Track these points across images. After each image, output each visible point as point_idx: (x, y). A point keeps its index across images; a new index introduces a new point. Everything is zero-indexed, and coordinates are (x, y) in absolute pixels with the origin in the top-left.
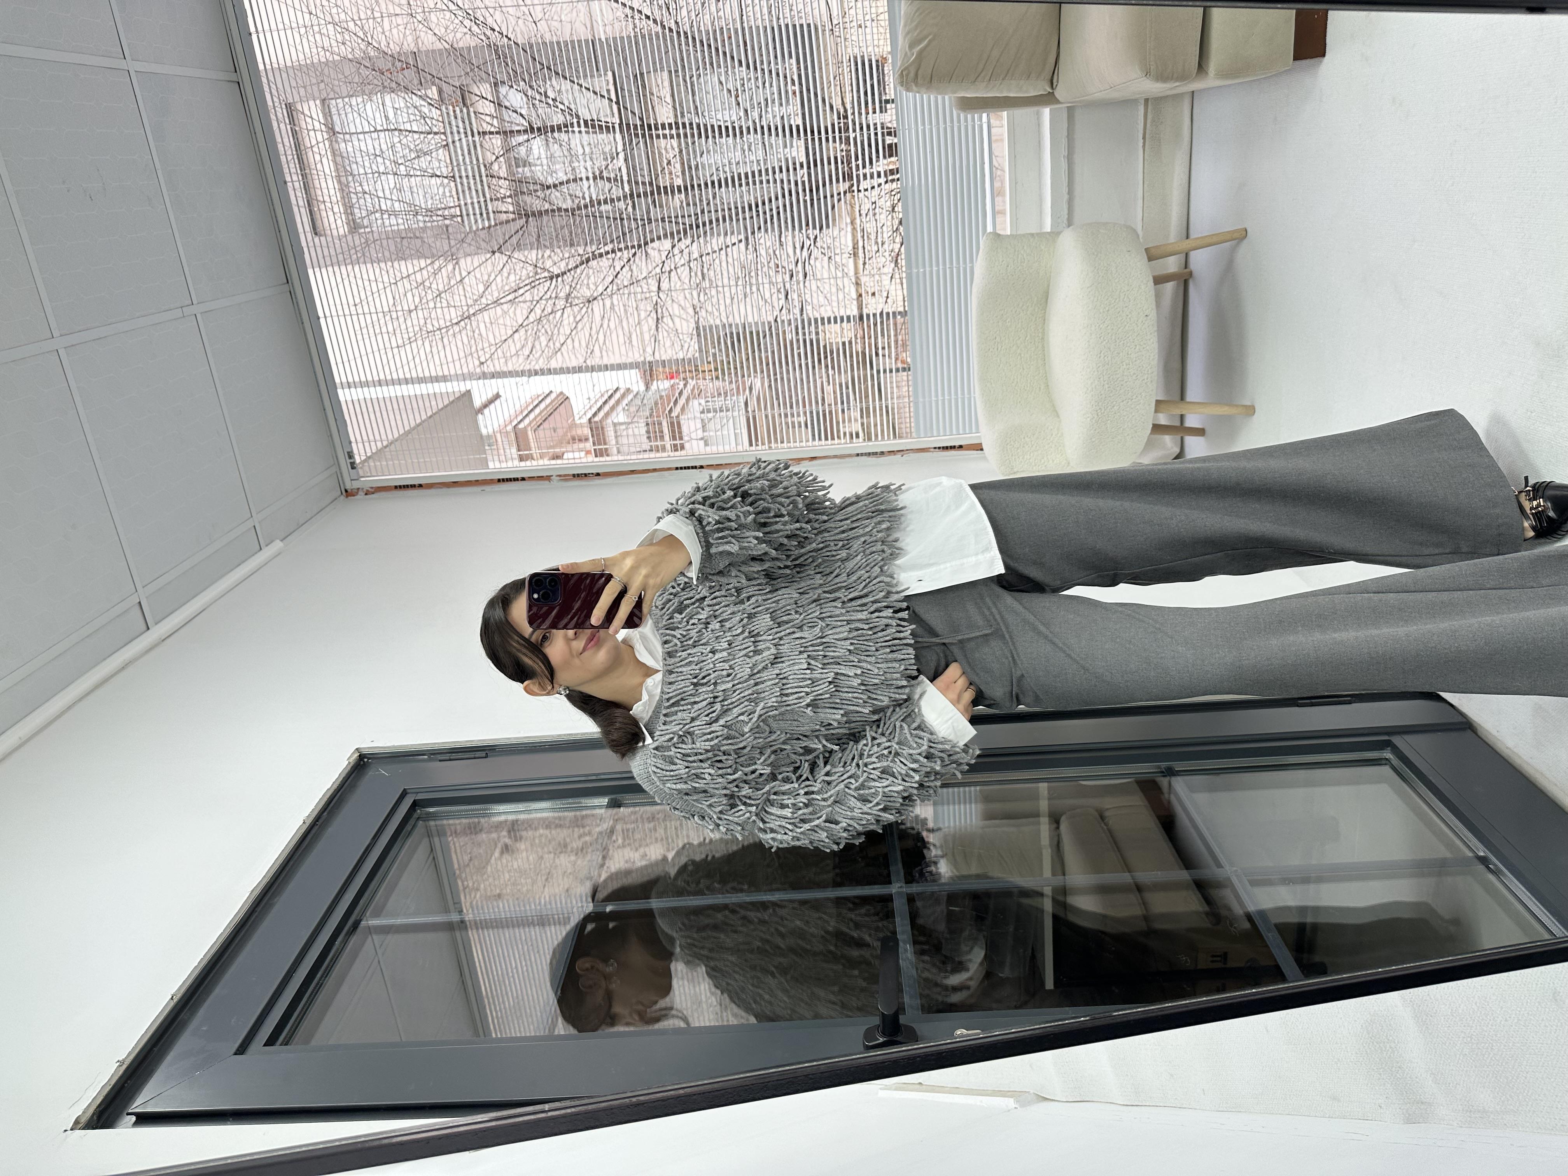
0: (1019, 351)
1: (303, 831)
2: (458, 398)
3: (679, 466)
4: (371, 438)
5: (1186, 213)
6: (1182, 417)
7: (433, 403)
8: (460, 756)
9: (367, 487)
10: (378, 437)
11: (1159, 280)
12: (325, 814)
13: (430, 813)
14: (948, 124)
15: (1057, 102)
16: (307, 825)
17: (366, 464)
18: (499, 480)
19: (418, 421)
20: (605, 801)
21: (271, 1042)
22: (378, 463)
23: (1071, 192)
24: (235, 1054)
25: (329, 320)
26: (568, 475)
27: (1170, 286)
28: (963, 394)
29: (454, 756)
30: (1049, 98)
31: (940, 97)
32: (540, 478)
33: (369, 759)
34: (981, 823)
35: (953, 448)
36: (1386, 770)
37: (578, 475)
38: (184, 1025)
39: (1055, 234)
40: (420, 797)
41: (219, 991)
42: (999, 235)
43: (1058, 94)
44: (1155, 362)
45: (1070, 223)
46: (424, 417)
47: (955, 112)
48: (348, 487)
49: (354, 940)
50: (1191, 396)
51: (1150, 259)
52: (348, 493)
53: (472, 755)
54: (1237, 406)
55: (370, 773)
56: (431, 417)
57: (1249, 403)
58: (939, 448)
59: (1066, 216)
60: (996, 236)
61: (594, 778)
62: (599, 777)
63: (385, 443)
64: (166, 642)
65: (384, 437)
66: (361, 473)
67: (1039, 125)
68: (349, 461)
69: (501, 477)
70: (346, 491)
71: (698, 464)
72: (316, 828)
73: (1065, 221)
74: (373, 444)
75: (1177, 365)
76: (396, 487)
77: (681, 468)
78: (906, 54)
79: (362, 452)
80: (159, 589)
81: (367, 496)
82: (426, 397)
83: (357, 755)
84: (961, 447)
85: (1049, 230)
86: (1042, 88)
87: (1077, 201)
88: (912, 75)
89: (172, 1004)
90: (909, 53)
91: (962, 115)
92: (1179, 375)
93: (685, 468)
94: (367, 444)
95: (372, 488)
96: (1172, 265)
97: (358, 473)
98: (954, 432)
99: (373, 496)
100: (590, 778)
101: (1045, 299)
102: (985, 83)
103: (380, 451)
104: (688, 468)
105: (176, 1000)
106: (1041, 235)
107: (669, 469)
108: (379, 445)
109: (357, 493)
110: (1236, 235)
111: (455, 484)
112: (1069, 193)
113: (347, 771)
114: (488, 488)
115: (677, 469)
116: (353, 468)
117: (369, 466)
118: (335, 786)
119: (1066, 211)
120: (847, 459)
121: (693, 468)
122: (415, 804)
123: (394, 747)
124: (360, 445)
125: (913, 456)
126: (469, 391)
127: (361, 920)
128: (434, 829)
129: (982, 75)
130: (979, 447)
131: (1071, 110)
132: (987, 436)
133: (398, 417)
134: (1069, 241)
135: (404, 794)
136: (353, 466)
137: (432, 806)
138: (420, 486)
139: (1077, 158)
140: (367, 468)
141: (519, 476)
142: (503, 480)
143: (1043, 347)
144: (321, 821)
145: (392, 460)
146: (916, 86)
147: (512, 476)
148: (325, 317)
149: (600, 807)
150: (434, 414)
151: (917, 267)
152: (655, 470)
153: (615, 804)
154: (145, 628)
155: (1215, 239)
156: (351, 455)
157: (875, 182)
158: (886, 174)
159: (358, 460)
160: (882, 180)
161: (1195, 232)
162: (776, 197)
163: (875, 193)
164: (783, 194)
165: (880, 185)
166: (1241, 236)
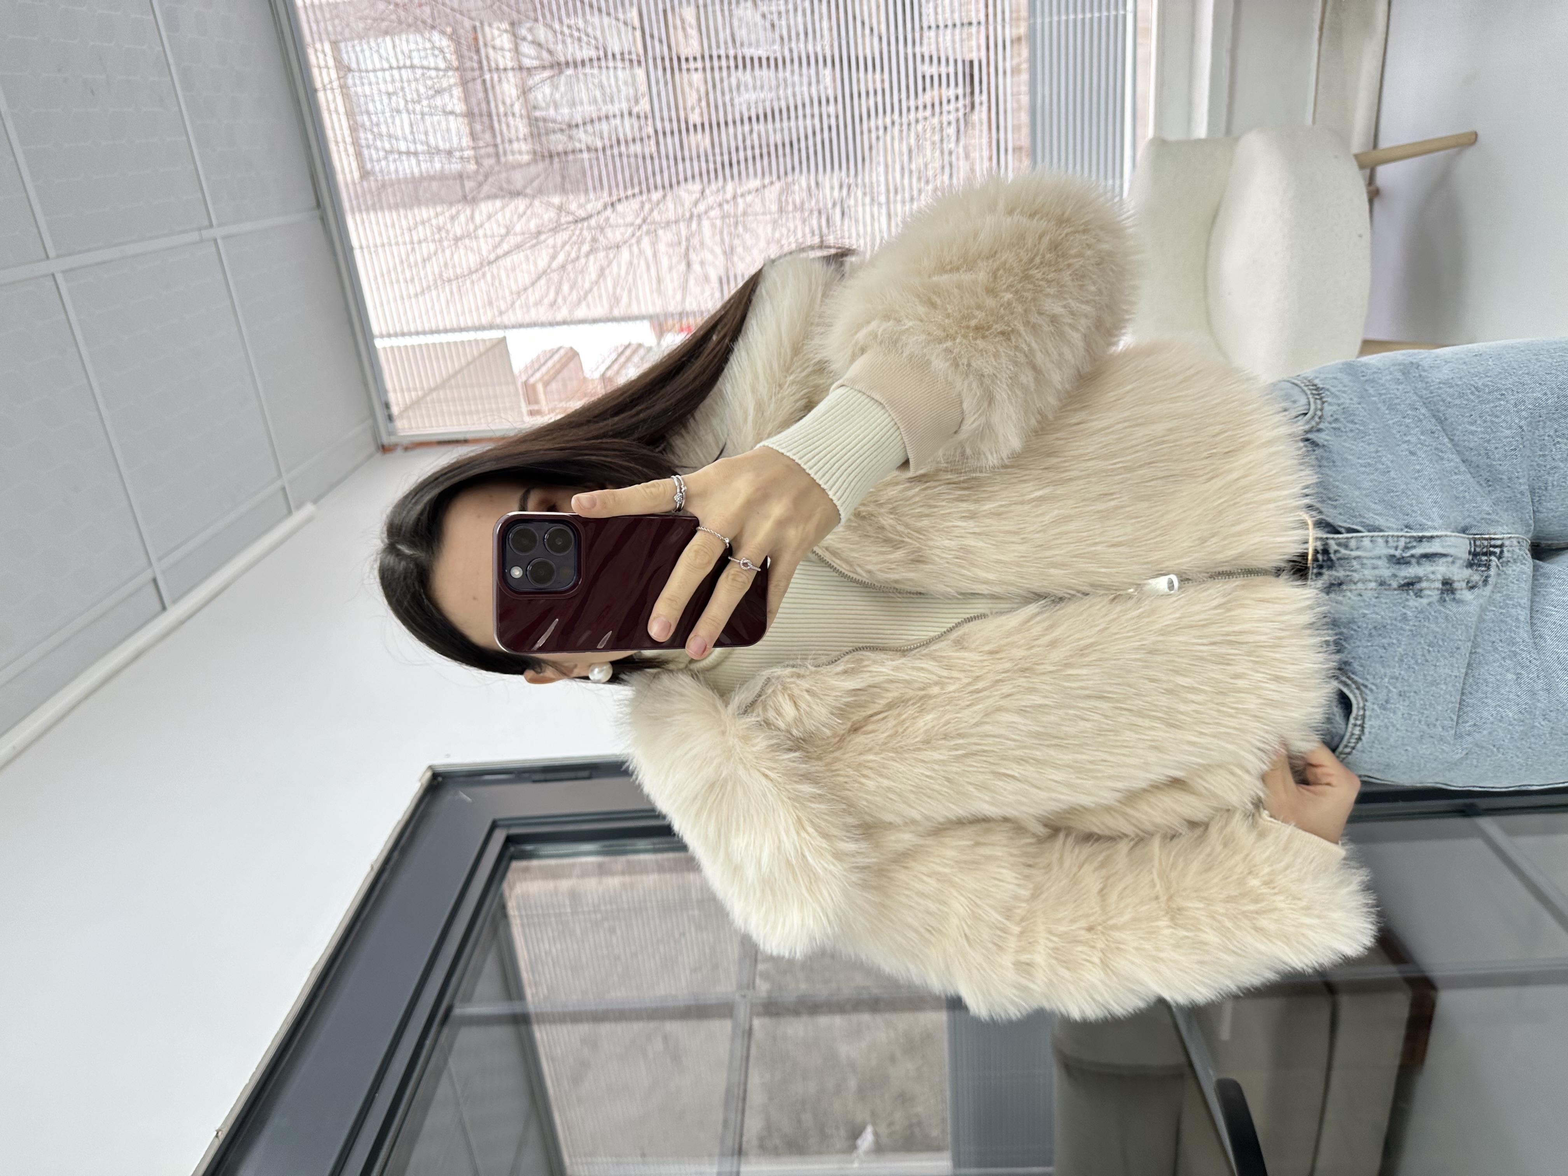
1: (372, 878)
2: (493, 348)
4: (411, 385)
5: (1375, 121)
7: (468, 350)
8: (555, 776)
9: (406, 442)
12: (396, 854)
13: (526, 851)
16: (376, 871)
17: (405, 415)
25: (365, 250)
29: (548, 777)
33: (445, 778)
38: (234, 1172)
40: (517, 830)
42: (1165, 141)
48: (385, 442)
49: (444, 1036)
51: (1360, 167)
52: (385, 449)
53: (571, 776)
55: (447, 799)
56: (469, 363)
63: (426, 391)
64: (188, 624)
66: (399, 426)
68: (385, 411)
70: (383, 446)
72: (385, 875)
76: (438, 443)
79: (400, 401)
80: (177, 563)
81: (407, 452)
82: (460, 345)
83: (429, 774)
94: (405, 392)
95: (412, 442)
97: (395, 426)
99: (412, 451)
103: (418, 399)
108: (420, 393)
109: (396, 449)
110: (1462, 140)
113: (419, 796)
116: (391, 421)
117: (409, 418)
118: (406, 817)
122: (510, 840)
123: (475, 763)
124: (399, 395)
126: (503, 341)
127: (454, 1006)
135: (496, 826)
136: (390, 418)
137: (528, 842)
138: (466, 441)
140: (405, 420)
144: (392, 863)
150: (472, 361)
156: (387, 406)
157: (921, 114)
158: (933, 105)
159: (395, 410)
160: (928, 112)
161: (1385, 143)
162: (814, 133)
163: (920, 127)
164: (822, 130)
165: (925, 119)
166: (1466, 142)
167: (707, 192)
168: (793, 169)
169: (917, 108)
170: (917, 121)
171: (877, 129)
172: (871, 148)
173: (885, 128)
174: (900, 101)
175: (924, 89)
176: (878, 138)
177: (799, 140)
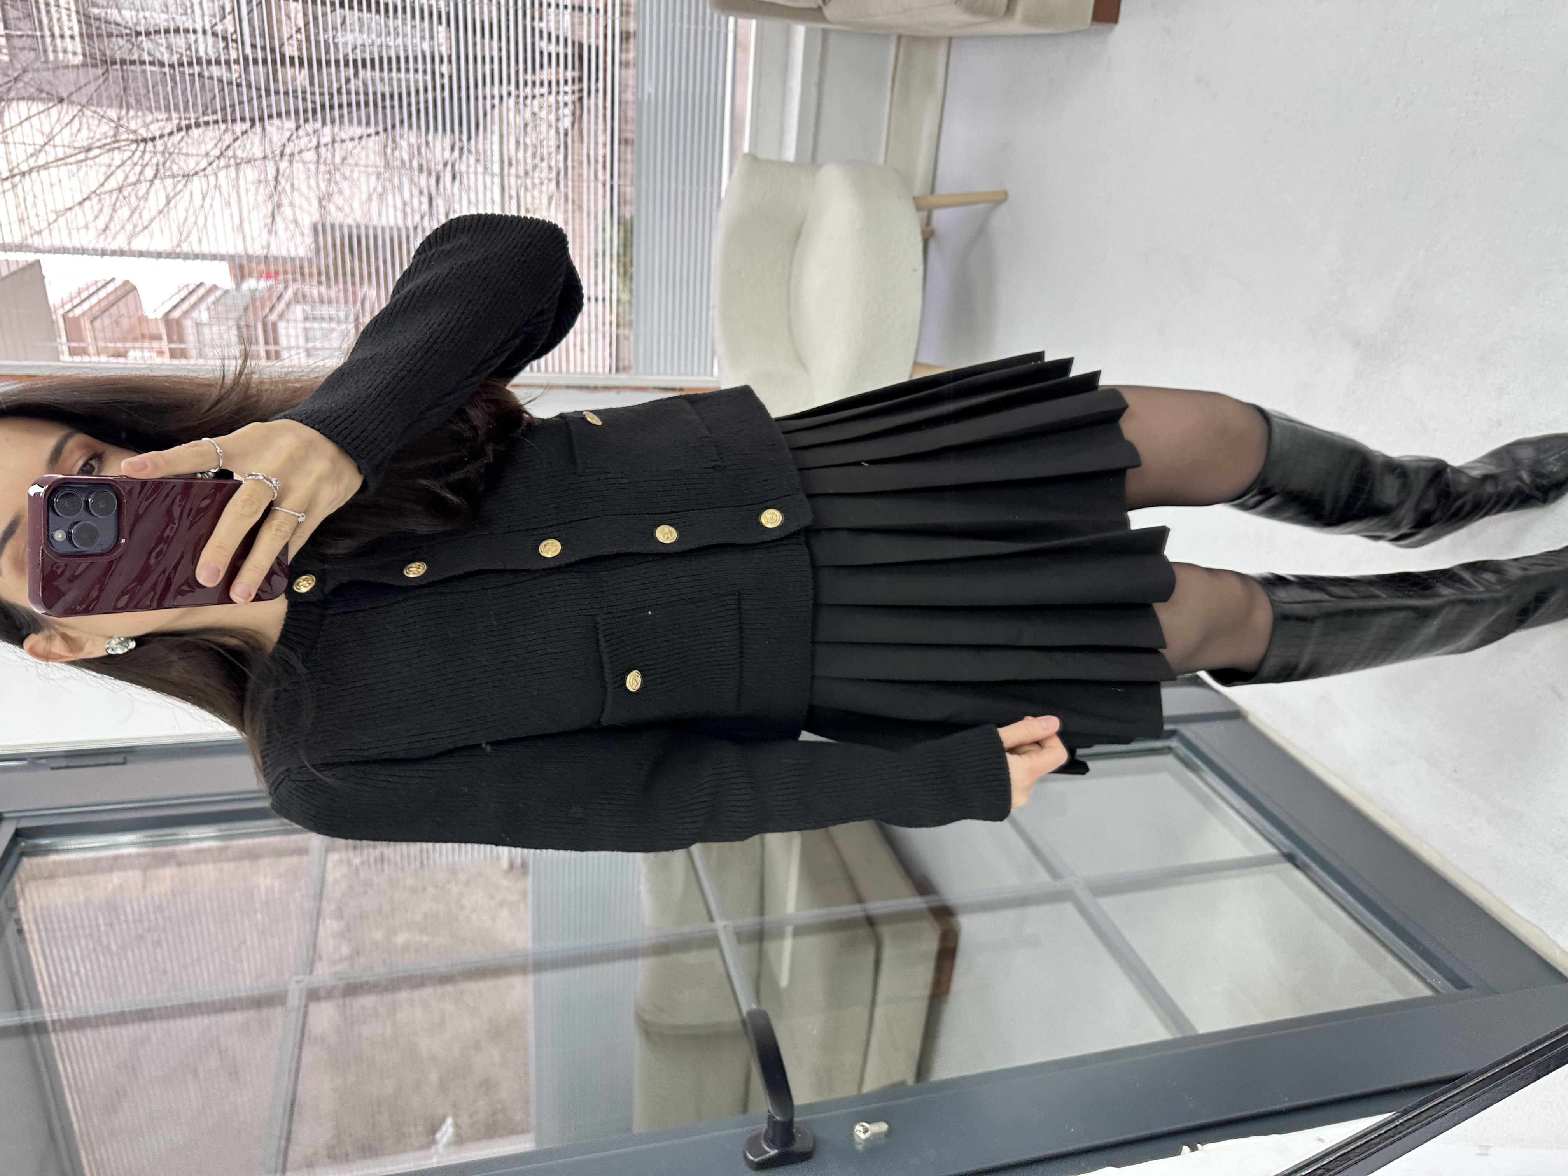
0: (763, 291)
8: (82, 762)
13: (41, 846)
14: (693, 25)
29: (72, 763)
36: (1171, 759)
40: (25, 823)
43: (828, 12)
51: (919, 208)
53: (102, 760)
58: (659, 389)
67: (791, 42)
101: (797, 234)
110: (994, 197)
122: (19, 833)
125: (630, 394)
126: (37, 266)
128: (44, 867)
131: (826, 32)
134: (833, 178)
137: (44, 836)
143: (790, 290)
155: (965, 199)
157: (538, 90)
158: (550, 83)
160: (545, 90)
161: (942, 188)
162: (426, 90)
163: (536, 102)
164: (434, 88)
165: (542, 95)
166: (1000, 199)
167: (301, 132)
168: (402, 122)
169: (534, 83)
170: (534, 97)
171: (493, 97)
172: (485, 115)
173: (501, 98)
174: (517, 72)
175: (542, 66)
176: (493, 107)
177: (409, 94)
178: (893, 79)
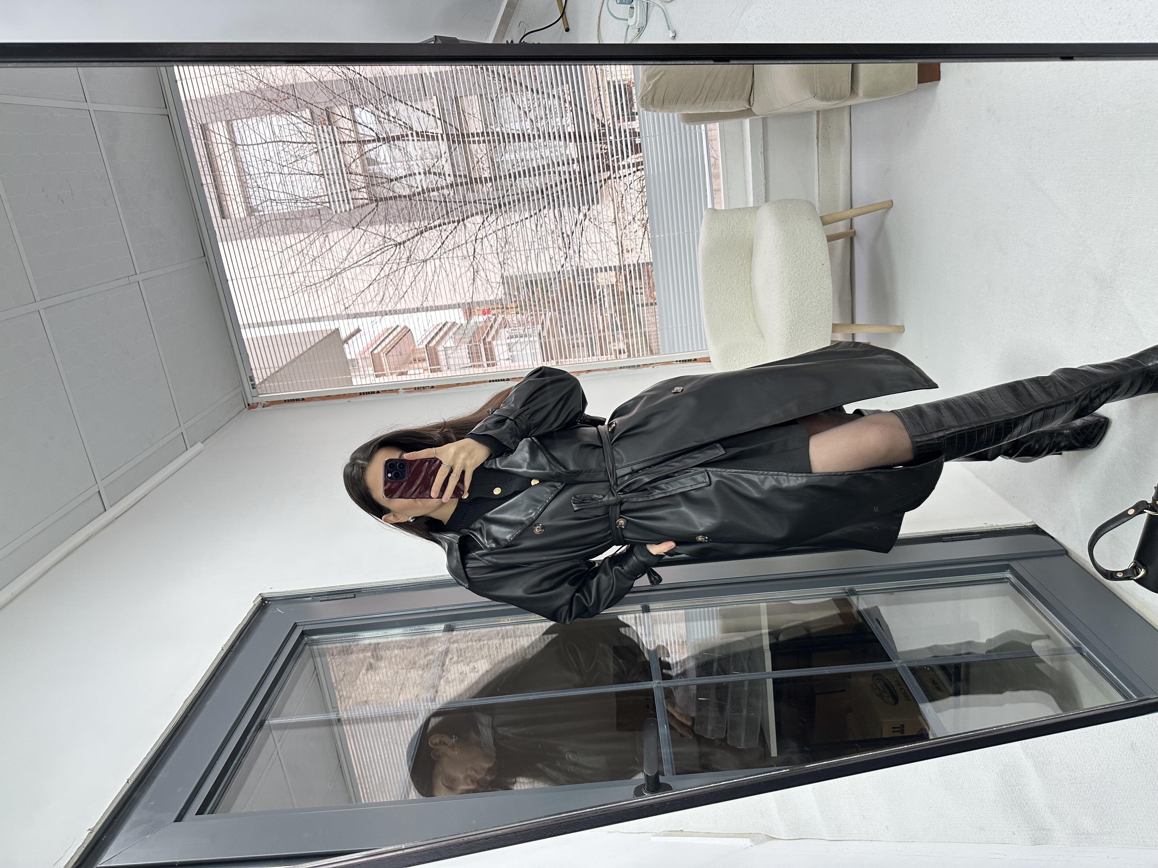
0: (733, 292)
1: (222, 655)
2: (329, 335)
3: (492, 379)
4: (267, 366)
5: (849, 190)
6: (853, 334)
7: (312, 338)
8: (335, 597)
9: (264, 401)
10: (271, 365)
11: (831, 239)
12: (238, 642)
13: (314, 640)
14: (678, 132)
15: (755, 115)
16: (225, 651)
17: (263, 385)
18: (361, 394)
19: (301, 352)
20: (442, 626)
21: (200, 812)
22: (272, 384)
23: (766, 178)
24: (176, 821)
25: (235, 282)
26: (411, 388)
27: (840, 242)
28: (695, 322)
29: (331, 597)
30: (748, 112)
31: (671, 114)
32: (391, 391)
33: (269, 601)
34: (721, 635)
35: (690, 361)
36: (1007, 586)
37: (418, 388)
38: (136, 801)
39: (756, 208)
40: (307, 628)
41: (163, 775)
42: (716, 210)
43: (754, 110)
44: (830, 297)
45: (767, 200)
46: (305, 349)
47: (682, 125)
48: (250, 402)
49: (260, 734)
50: (859, 320)
51: (824, 224)
52: (250, 407)
53: (344, 596)
54: (892, 326)
55: (270, 612)
56: (310, 349)
57: (900, 324)
58: (680, 361)
59: (764, 195)
60: (714, 210)
61: (434, 610)
62: (437, 609)
63: (276, 369)
64: (119, 519)
65: (276, 365)
66: (260, 392)
67: (742, 131)
68: (250, 383)
69: (362, 391)
70: (249, 405)
71: (505, 378)
72: (231, 653)
73: (763, 198)
74: (268, 370)
75: (848, 298)
76: (285, 401)
77: (493, 381)
78: (645, 85)
79: (260, 376)
80: (113, 481)
81: (264, 408)
82: (306, 335)
83: (260, 598)
84: (695, 360)
85: (752, 206)
86: (743, 106)
87: (771, 184)
88: (650, 100)
89: (128, 786)
90: (647, 84)
91: (687, 126)
92: (849, 305)
93: (496, 381)
94: (263, 371)
95: (267, 402)
96: (841, 227)
97: (257, 391)
98: (691, 350)
99: (268, 408)
100: (431, 610)
101: (750, 253)
102: (702, 104)
103: (272, 375)
104: (499, 381)
105: (130, 783)
106: (746, 209)
107: (485, 382)
108: (272, 370)
109: (257, 406)
110: (885, 205)
111: (329, 397)
112: (765, 178)
113: (253, 611)
114: (352, 400)
115: (490, 381)
116: (253, 388)
117: (265, 387)
118: (245, 622)
119: (763, 191)
120: (613, 371)
121: (502, 380)
122: (303, 634)
123: (286, 592)
124: (259, 371)
125: (661, 367)
126: (338, 329)
127: (265, 720)
128: (316, 651)
129: (700, 97)
130: (707, 360)
131: (764, 120)
132: (713, 352)
133: (286, 350)
134: (766, 213)
135: (295, 626)
136: (254, 386)
137: (316, 634)
138: (303, 399)
139: (770, 154)
140: (264, 388)
141: (375, 390)
142: (364, 393)
143: (751, 288)
144: (234, 648)
145: (282, 382)
146: (653, 106)
147: (370, 391)
148: (232, 280)
149: (439, 631)
150: (312, 347)
151: (659, 233)
152: (474, 383)
153: (450, 629)
154: (103, 510)
155: (870, 208)
156: (252, 379)
159: (257, 382)
161: (857, 204)
166: (889, 206)
178: (818, 138)
